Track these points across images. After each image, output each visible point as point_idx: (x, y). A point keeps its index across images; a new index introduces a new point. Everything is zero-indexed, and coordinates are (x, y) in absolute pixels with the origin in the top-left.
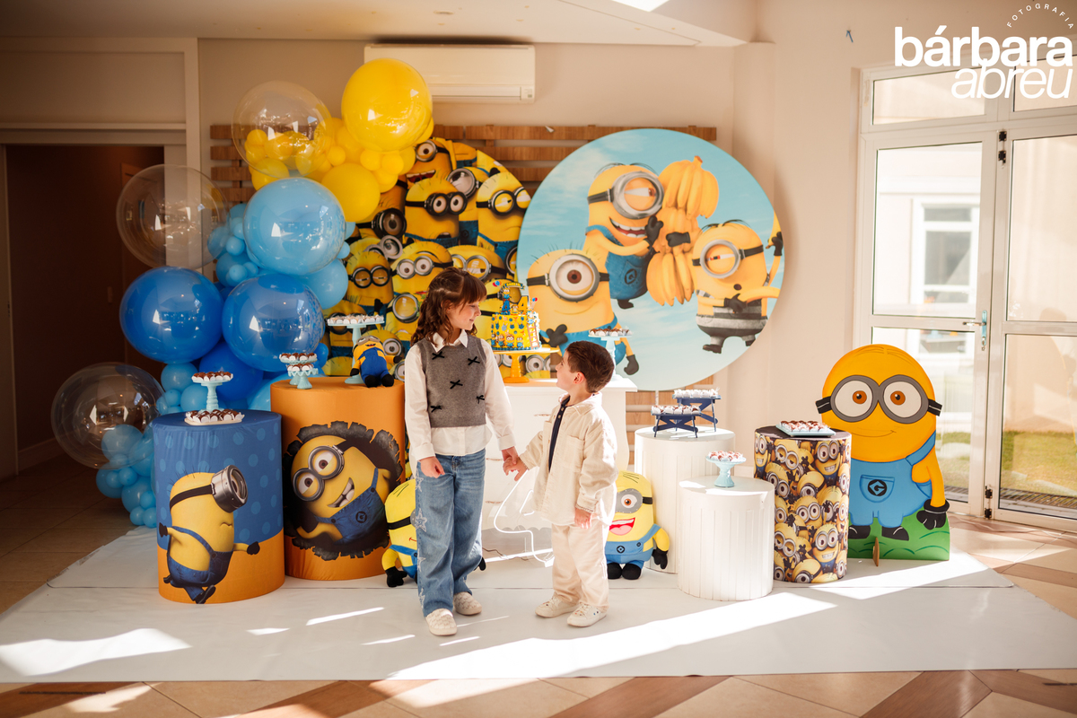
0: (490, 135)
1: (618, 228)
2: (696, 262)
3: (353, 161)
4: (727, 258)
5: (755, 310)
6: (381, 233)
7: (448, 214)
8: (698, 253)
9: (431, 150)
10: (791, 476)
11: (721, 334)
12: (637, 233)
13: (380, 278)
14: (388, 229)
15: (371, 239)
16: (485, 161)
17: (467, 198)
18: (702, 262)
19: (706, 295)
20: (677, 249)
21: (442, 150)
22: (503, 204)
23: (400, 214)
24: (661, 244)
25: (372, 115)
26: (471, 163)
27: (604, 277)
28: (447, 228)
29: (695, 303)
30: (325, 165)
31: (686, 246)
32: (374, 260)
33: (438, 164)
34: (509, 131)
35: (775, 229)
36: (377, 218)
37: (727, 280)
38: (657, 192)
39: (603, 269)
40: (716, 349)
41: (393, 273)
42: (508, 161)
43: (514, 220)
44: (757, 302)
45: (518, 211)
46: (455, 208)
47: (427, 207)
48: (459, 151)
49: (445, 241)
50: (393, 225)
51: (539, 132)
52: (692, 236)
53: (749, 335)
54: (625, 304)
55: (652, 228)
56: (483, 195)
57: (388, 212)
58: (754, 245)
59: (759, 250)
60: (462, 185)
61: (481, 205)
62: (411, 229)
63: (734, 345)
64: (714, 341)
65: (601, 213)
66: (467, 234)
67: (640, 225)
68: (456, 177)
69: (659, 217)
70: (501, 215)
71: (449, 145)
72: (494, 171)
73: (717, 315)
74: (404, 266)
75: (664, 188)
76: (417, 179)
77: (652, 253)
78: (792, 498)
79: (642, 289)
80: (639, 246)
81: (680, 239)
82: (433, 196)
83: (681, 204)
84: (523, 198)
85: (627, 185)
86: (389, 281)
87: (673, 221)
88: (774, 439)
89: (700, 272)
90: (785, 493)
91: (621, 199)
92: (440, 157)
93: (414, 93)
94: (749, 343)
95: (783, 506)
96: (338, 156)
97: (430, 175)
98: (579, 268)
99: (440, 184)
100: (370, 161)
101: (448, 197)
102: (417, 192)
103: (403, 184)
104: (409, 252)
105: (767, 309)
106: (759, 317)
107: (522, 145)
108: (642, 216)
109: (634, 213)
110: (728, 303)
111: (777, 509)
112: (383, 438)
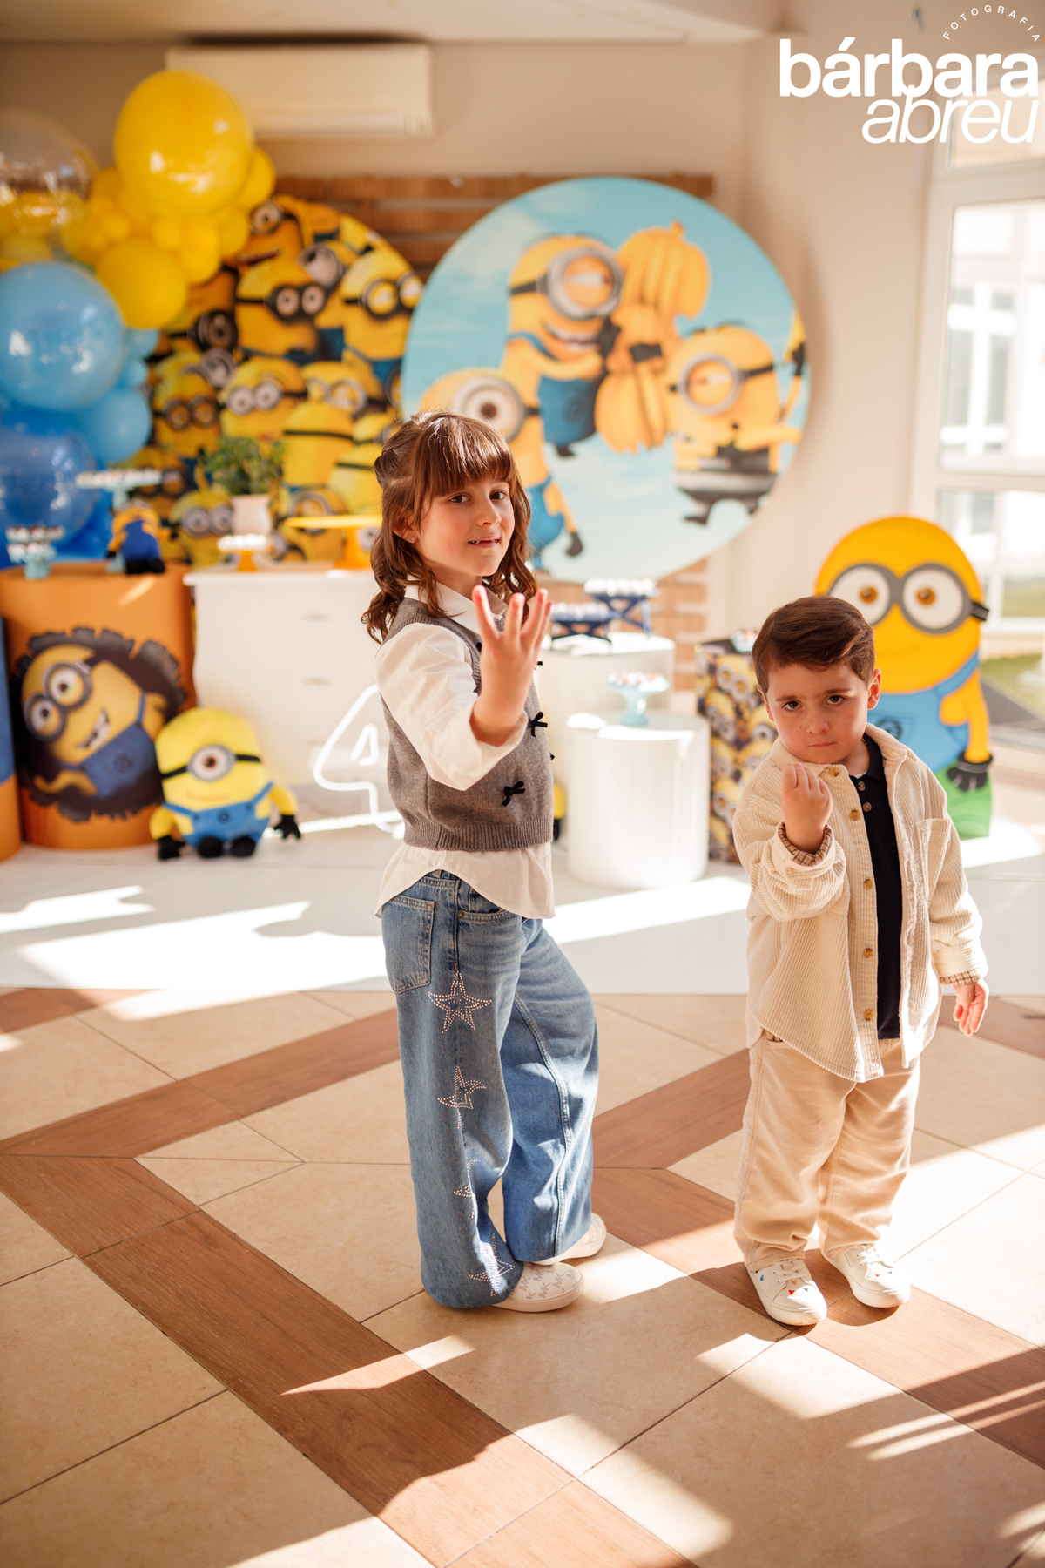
0: (366, 192)
1: (554, 336)
2: (673, 389)
3: (142, 235)
4: (718, 382)
5: (759, 462)
6: (203, 346)
7: (301, 316)
8: (676, 373)
9: (274, 215)
10: (739, 713)
11: (708, 498)
12: (585, 343)
13: (204, 414)
14: (214, 339)
15: (188, 356)
16: (354, 233)
17: (330, 290)
18: (682, 388)
19: (688, 439)
20: (644, 368)
21: (289, 216)
22: (382, 300)
23: (230, 316)
24: (620, 359)
25: (157, 162)
26: (333, 236)
27: (532, 412)
28: (298, 337)
29: (671, 450)
30: (97, 241)
31: (656, 363)
32: (194, 388)
33: (284, 240)
34: (396, 185)
35: (793, 335)
36: (196, 324)
37: (721, 415)
38: (614, 280)
39: (531, 399)
40: (702, 520)
41: (219, 408)
42: (392, 233)
43: (397, 325)
44: (763, 451)
45: (403, 310)
46: (311, 306)
47: (269, 304)
48: (315, 217)
49: (298, 357)
50: (220, 333)
51: (440, 186)
52: (667, 347)
53: (751, 499)
54: (564, 452)
55: (606, 336)
56: (351, 287)
57: (213, 314)
58: (758, 361)
59: (768, 369)
60: (321, 270)
61: (351, 302)
62: (248, 339)
63: (729, 514)
64: (695, 508)
65: (528, 313)
66: (329, 347)
67: (589, 331)
68: (311, 258)
69: (619, 319)
70: (379, 318)
71: (300, 208)
72: (368, 249)
73: (705, 470)
74: (239, 396)
75: (624, 272)
76: (254, 262)
77: (604, 374)
78: (740, 743)
79: (589, 429)
80: (586, 364)
81: (647, 352)
82: (279, 289)
83: (650, 295)
84: (411, 290)
85: (569, 268)
86: (217, 421)
87: (637, 326)
88: (715, 656)
89: (678, 403)
90: (730, 735)
91: (559, 292)
92: (287, 230)
93: (221, 127)
94: (752, 511)
95: (726, 753)
96: (117, 228)
97: (271, 257)
98: (496, 398)
99: (287, 270)
100: (168, 235)
101: (300, 290)
102: (256, 283)
103: (231, 270)
104: (246, 374)
105: (780, 461)
106: (765, 472)
107: (414, 209)
108: (590, 317)
109: (577, 311)
110: (722, 452)
111: (713, 758)
112: (152, 651)
